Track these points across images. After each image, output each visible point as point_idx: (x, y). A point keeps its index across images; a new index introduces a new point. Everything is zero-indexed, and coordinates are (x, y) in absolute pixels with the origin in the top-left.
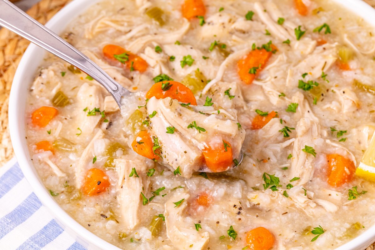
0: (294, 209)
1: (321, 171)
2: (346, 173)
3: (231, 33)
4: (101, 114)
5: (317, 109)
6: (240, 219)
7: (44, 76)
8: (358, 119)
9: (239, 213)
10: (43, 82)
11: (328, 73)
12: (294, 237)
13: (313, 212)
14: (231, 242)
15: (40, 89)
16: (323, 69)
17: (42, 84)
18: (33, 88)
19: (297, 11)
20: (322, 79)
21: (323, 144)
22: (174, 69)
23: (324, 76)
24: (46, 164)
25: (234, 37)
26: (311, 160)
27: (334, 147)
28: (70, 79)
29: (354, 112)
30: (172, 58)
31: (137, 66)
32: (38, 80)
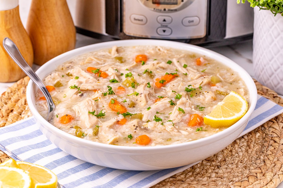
0: (165, 131)
1: (185, 120)
2: (198, 121)
3: (157, 69)
4: (78, 89)
5: (192, 99)
6: (135, 132)
7: (52, 75)
8: (213, 104)
9: (136, 129)
10: (51, 77)
11: (203, 87)
12: (162, 141)
13: (175, 134)
14: (129, 140)
15: (49, 80)
16: (200, 84)
17: (51, 78)
18: (46, 79)
19: (196, 63)
20: (199, 89)
21: (190, 111)
22: (122, 79)
23: (200, 87)
24: (42, 106)
25: (158, 70)
26: (181, 115)
27: (196, 112)
28: (66, 78)
29: (212, 101)
30: (122, 74)
31: (102, 75)
32: (49, 76)
